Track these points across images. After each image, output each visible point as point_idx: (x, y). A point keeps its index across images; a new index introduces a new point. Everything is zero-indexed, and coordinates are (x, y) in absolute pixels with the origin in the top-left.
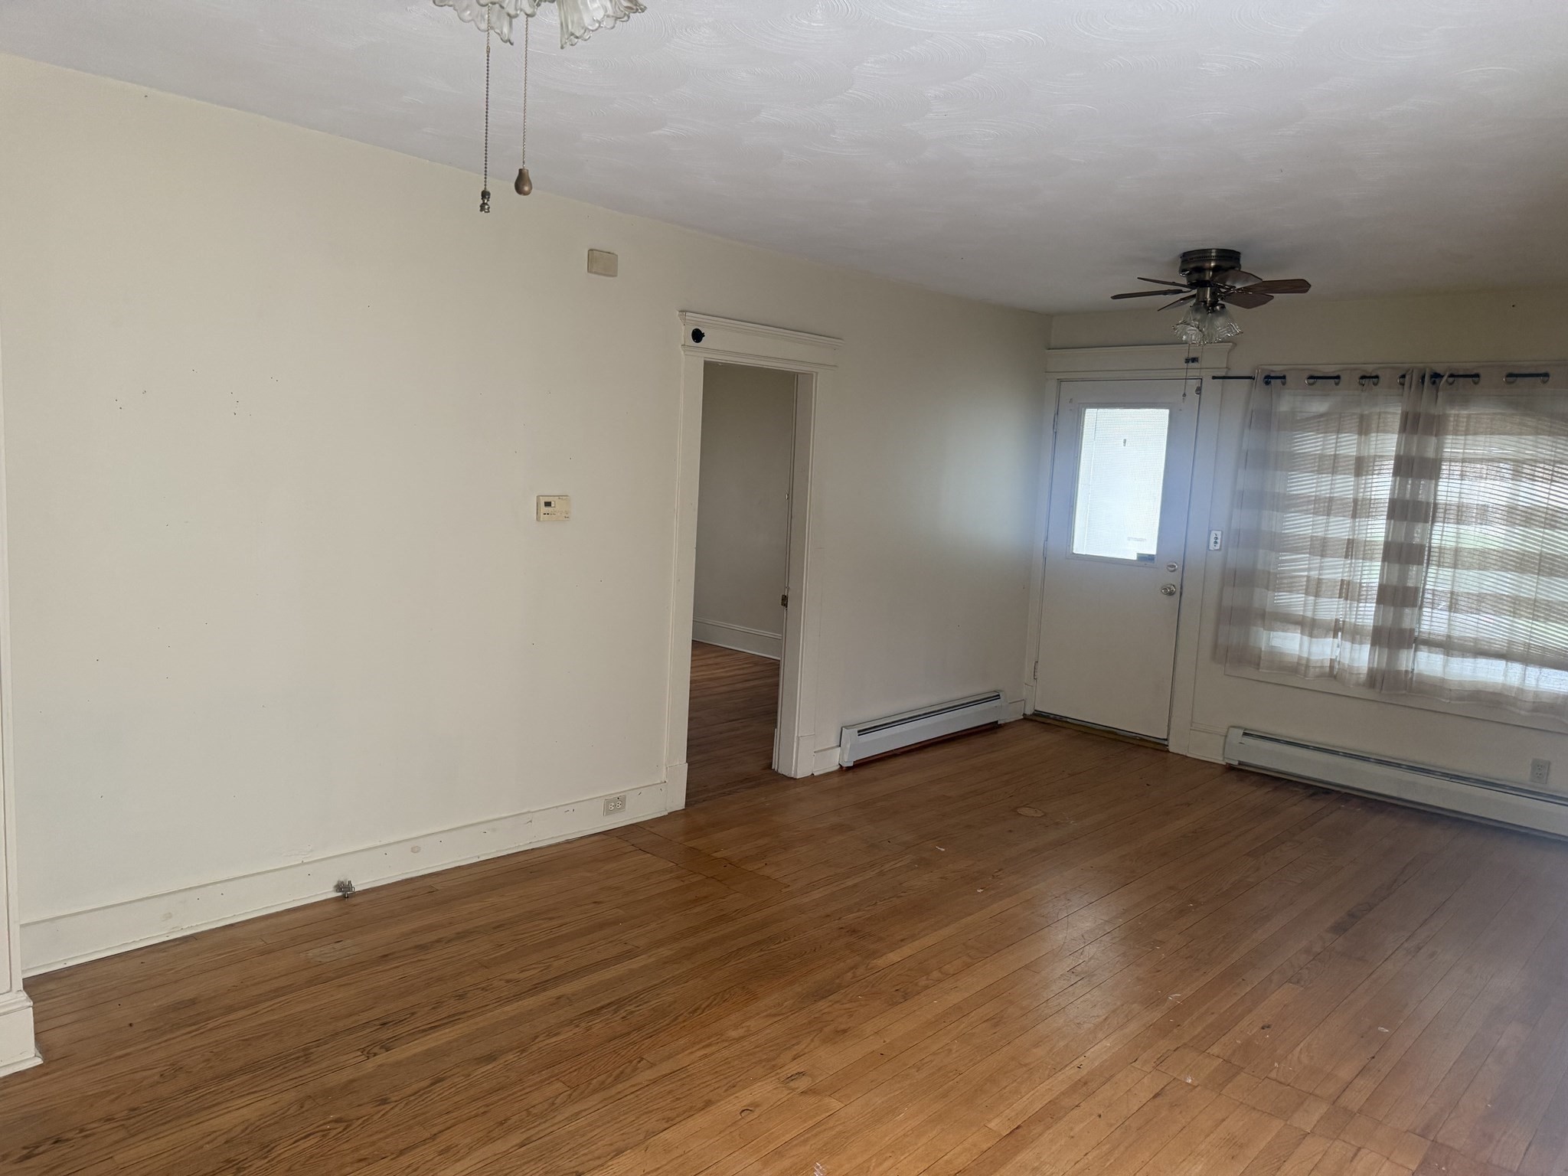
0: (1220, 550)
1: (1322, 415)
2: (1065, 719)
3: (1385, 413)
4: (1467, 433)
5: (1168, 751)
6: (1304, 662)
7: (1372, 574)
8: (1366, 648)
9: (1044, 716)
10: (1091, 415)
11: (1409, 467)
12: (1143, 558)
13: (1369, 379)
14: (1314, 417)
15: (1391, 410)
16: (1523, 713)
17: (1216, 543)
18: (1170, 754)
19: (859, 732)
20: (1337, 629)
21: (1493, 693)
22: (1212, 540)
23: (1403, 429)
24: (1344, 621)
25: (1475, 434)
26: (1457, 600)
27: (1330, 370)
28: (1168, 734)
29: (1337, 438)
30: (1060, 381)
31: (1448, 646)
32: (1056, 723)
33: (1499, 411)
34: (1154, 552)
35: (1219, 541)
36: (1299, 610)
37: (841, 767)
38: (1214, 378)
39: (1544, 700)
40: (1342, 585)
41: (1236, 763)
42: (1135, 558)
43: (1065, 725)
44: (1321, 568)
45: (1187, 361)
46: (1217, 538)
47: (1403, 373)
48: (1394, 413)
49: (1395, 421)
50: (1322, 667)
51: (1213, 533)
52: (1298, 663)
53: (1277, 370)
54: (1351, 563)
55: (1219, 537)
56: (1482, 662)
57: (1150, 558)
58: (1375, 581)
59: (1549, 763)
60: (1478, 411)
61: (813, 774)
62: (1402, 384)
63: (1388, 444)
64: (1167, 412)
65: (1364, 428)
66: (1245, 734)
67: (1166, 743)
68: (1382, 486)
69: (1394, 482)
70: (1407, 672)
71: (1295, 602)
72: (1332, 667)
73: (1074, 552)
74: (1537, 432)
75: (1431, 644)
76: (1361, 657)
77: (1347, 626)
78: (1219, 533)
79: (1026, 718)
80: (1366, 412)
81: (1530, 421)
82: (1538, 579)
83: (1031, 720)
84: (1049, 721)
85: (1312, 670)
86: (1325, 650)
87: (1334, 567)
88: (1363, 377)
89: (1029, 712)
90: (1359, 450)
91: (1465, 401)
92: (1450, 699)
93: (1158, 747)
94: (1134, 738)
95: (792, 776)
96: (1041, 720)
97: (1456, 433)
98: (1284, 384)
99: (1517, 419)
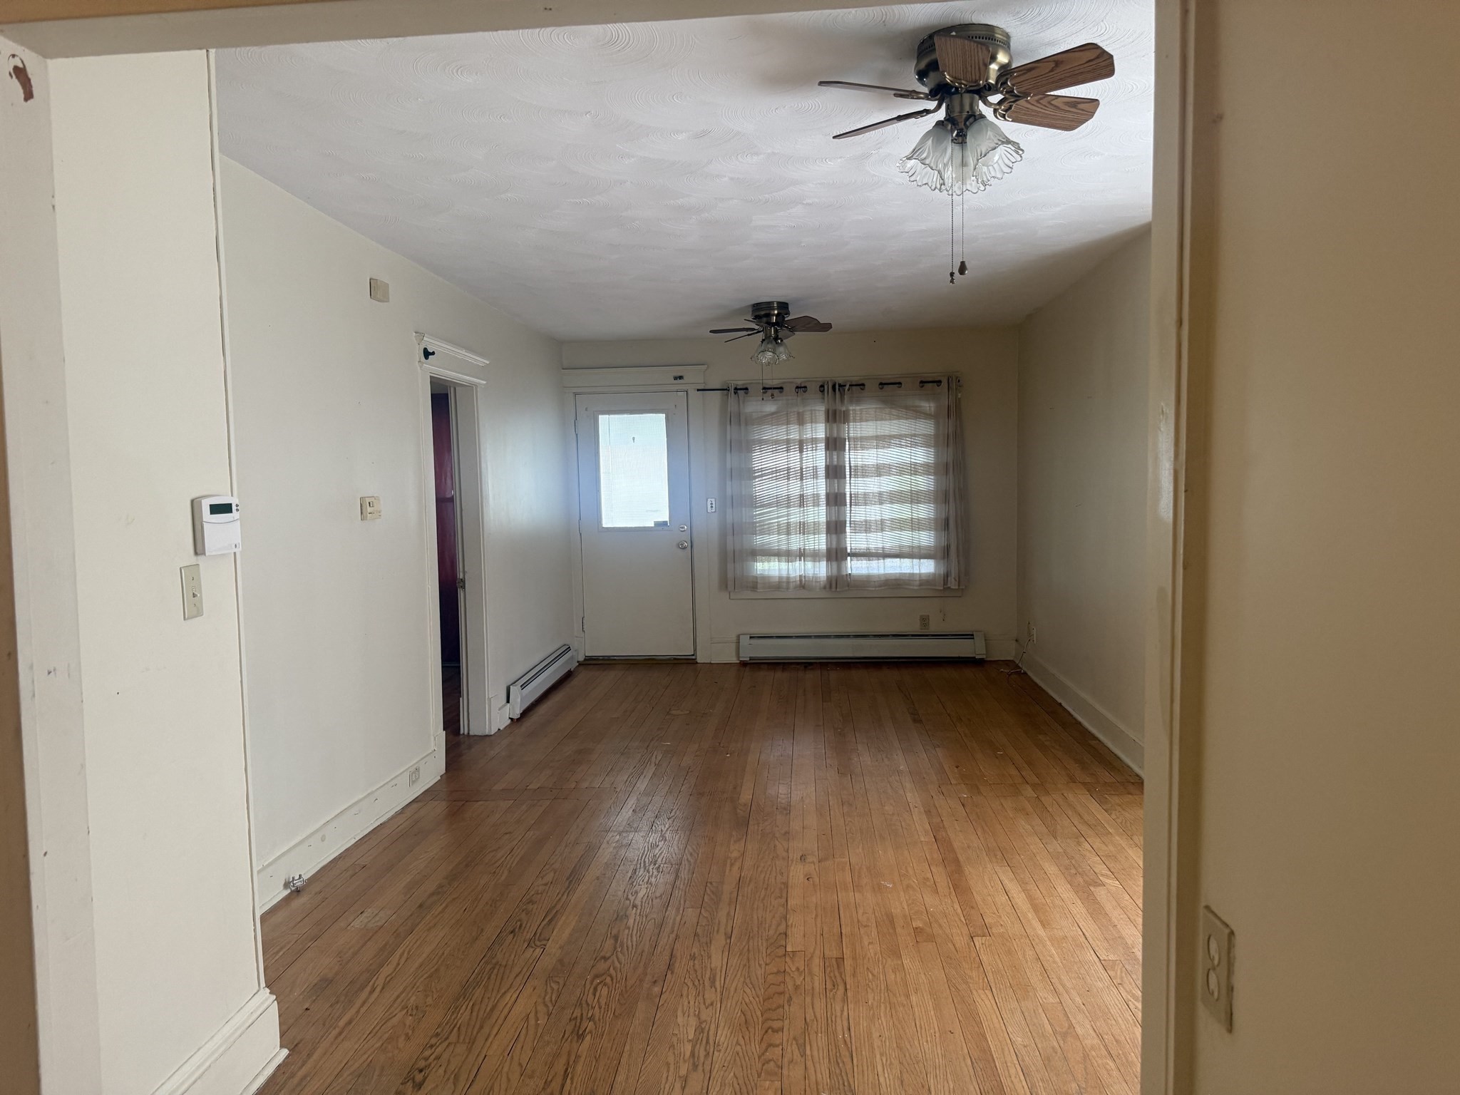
0: (715, 512)
1: (773, 414)
2: (612, 658)
3: (815, 410)
4: (861, 420)
5: (697, 663)
6: (785, 580)
7: (819, 514)
8: (824, 564)
9: (595, 659)
10: (603, 419)
11: (834, 445)
12: (658, 524)
13: (801, 388)
14: (768, 415)
15: (817, 408)
16: (915, 588)
17: (712, 507)
18: (699, 665)
19: (521, 686)
20: (802, 555)
21: (896, 580)
22: (709, 506)
23: (827, 420)
24: (804, 549)
25: (867, 421)
26: (870, 525)
27: (775, 383)
28: (695, 650)
29: (787, 428)
30: (575, 394)
31: (867, 555)
32: (608, 662)
33: (878, 406)
34: (666, 518)
35: (714, 505)
36: (775, 546)
37: (512, 719)
38: (698, 390)
39: (924, 578)
40: (800, 525)
41: (748, 659)
42: (653, 525)
43: (614, 662)
44: (788, 515)
45: (676, 378)
46: (712, 504)
47: (821, 384)
48: (820, 410)
49: (821, 415)
50: (795, 581)
51: (709, 500)
52: (779, 582)
53: (740, 384)
54: (804, 510)
55: (714, 503)
56: (889, 561)
57: (665, 523)
58: (823, 519)
59: (928, 616)
60: (868, 407)
61: (499, 729)
62: (822, 391)
63: (820, 431)
64: (663, 416)
65: (801, 422)
66: (751, 637)
67: (693, 657)
68: (818, 458)
69: (826, 454)
70: (847, 575)
71: (773, 540)
72: (801, 581)
73: (604, 526)
74: (899, 418)
75: (856, 555)
76: (821, 570)
77: (807, 552)
78: (713, 500)
79: (580, 664)
80: (801, 411)
81: (894, 412)
82: (911, 507)
83: (583, 664)
84: (600, 662)
85: (791, 584)
86: (796, 569)
87: (795, 513)
88: (797, 387)
89: (581, 658)
90: (800, 435)
91: (858, 401)
92: (876, 587)
93: (690, 662)
94: (669, 660)
95: (487, 734)
96: (591, 663)
97: (855, 421)
98: (746, 393)
99: (887, 410)
